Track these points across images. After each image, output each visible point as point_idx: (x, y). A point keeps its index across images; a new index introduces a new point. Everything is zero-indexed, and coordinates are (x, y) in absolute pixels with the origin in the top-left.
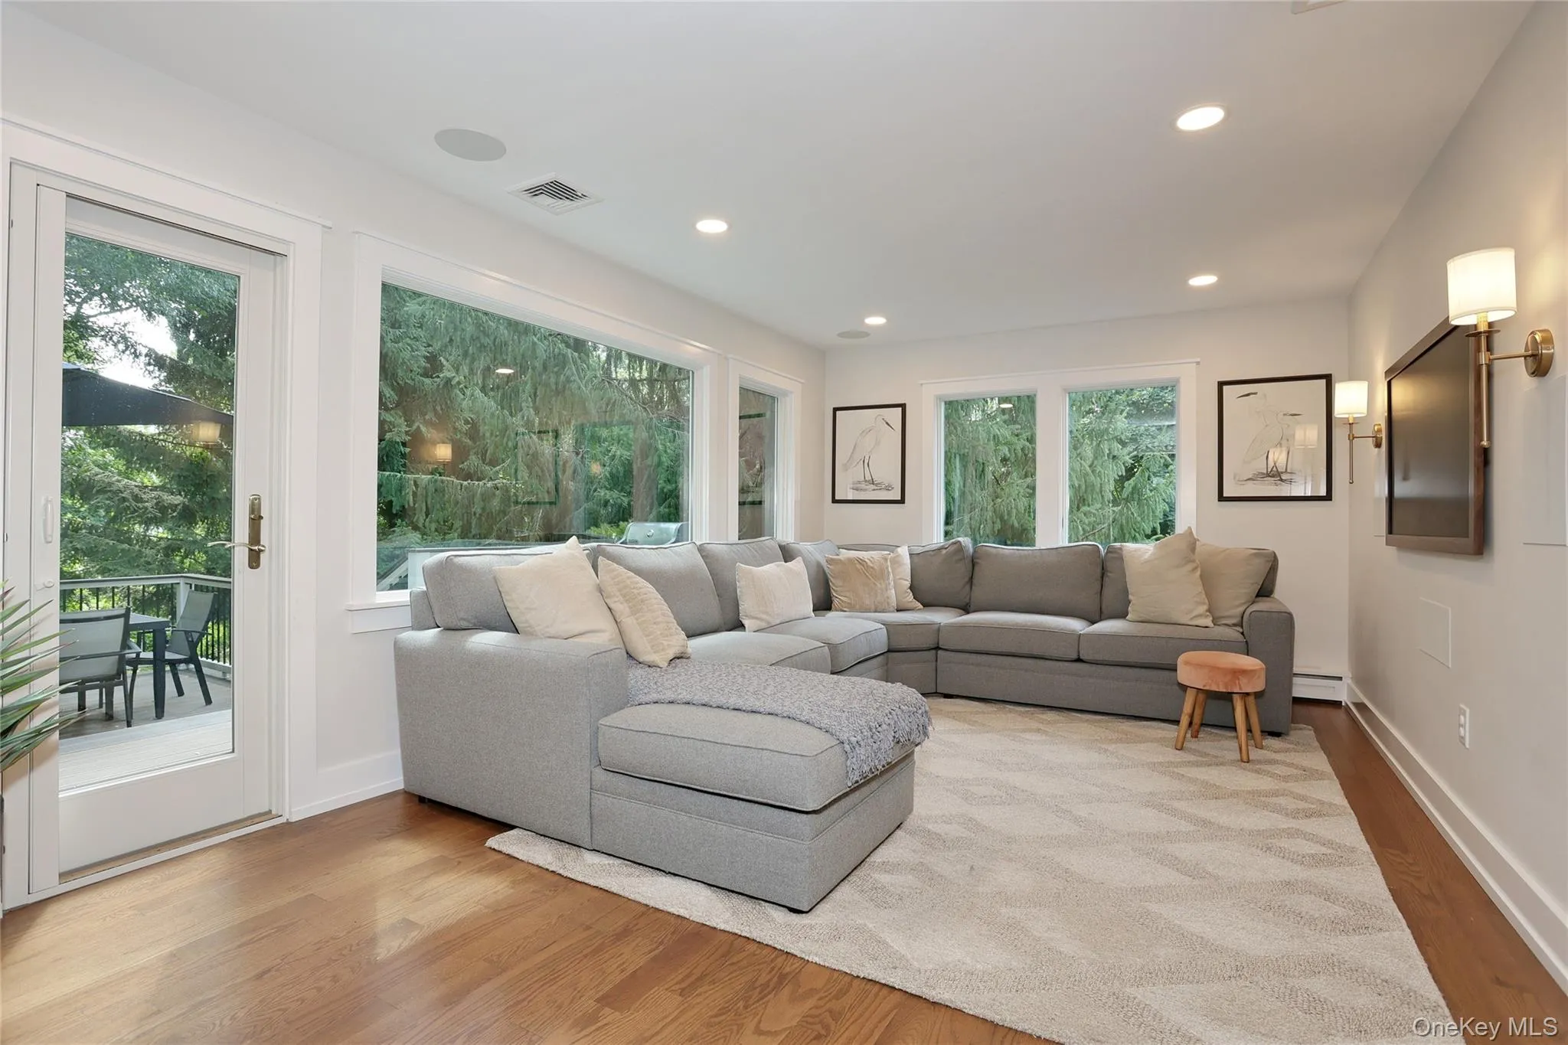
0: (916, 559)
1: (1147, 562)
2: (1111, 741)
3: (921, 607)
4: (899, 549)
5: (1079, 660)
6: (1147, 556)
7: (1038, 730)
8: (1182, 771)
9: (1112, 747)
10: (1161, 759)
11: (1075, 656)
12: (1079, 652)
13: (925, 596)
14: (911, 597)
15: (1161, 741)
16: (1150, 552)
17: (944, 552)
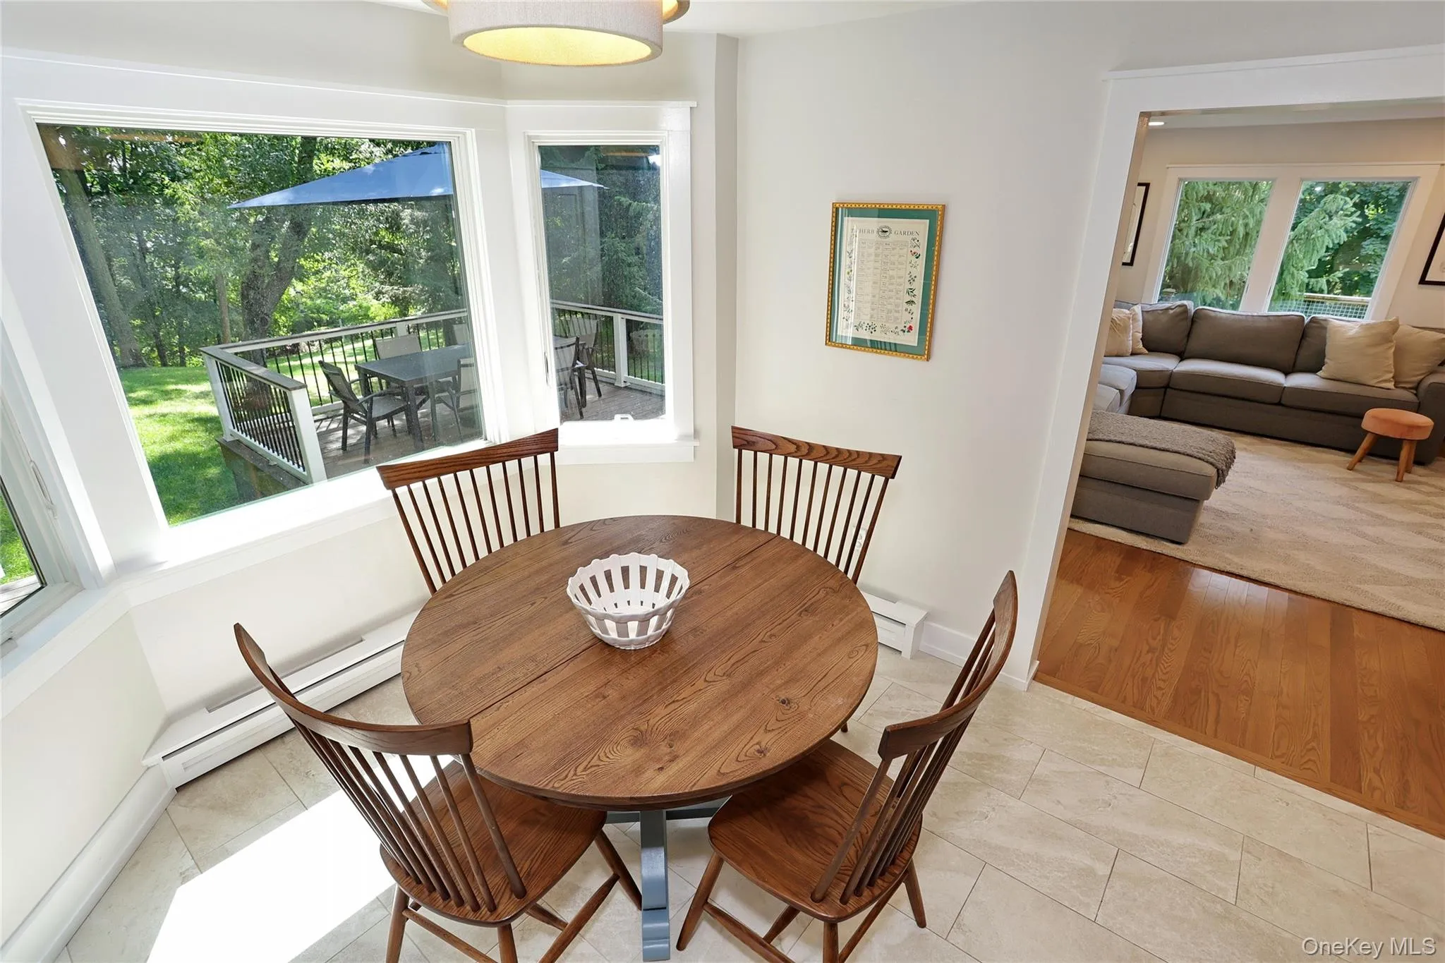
0: (1146, 316)
1: (1351, 338)
2: (1300, 461)
3: (1147, 352)
4: (1135, 307)
5: (1279, 404)
6: (1352, 333)
7: (1245, 449)
8: (1354, 484)
9: (1302, 465)
10: (1338, 476)
11: (1277, 401)
12: (1281, 399)
13: (1152, 345)
14: (1141, 346)
15: (1336, 463)
16: (1355, 330)
17: (1171, 312)
